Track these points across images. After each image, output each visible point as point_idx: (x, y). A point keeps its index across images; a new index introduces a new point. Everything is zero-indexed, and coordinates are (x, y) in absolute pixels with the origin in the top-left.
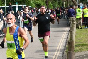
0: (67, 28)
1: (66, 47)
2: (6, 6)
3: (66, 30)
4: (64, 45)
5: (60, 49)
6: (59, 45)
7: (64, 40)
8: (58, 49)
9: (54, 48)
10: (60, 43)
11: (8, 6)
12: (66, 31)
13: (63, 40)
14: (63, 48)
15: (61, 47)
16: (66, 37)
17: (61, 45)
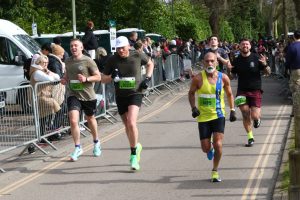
0: (281, 108)
1: (281, 171)
2: (77, 33)
3: (279, 113)
4: (274, 165)
5: (260, 177)
6: (257, 165)
7: (273, 150)
8: (252, 176)
9: (242, 176)
10: (260, 157)
11: (83, 34)
12: (278, 119)
13: (271, 147)
14: (270, 174)
15: (262, 170)
16: (281, 139)
17: (264, 165)
